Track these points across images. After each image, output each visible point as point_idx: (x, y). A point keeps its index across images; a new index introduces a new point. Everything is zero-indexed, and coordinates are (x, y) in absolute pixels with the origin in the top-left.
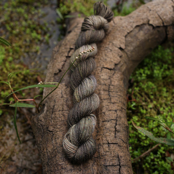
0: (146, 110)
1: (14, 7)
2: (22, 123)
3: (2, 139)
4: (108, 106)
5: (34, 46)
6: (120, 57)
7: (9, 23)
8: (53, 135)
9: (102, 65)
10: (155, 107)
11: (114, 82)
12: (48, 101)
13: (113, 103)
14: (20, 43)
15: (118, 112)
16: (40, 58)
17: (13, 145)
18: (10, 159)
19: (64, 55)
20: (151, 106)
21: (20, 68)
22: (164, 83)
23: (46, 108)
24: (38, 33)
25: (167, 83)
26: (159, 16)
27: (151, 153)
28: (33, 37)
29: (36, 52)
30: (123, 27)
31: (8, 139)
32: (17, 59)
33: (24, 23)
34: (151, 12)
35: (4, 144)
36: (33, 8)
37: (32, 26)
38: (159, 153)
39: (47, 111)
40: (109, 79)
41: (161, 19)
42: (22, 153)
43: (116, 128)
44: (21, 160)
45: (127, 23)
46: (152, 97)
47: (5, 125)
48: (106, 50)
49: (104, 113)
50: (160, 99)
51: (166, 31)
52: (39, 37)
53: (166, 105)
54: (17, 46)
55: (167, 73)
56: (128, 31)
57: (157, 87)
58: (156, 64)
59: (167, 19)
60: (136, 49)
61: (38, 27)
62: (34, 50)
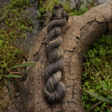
0: (95, 77)
1: (11, 9)
2: (14, 84)
3: (1, 95)
4: (68, 76)
5: (23, 34)
6: (77, 43)
7: (7, 19)
8: (32, 96)
9: (65, 49)
10: (101, 75)
11: (73, 60)
12: (29, 73)
13: (72, 75)
14: (14, 32)
15: (75, 80)
16: (26, 42)
17: (8, 99)
18: (6, 108)
19: (40, 42)
20: (97, 74)
21: (13, 49)
22: (106, 58)
23: (28, 78)
24: (25, 26)
25: (109, 58)
26: (103, 15)
27: (97, 107)
28: (22, 28)
29: (24, 38)
30: (79, 23)
31: (5, 95)
32: (12, 43)
33: (16, 19)
34: (97, 13)
35: (2, 98)
36: (22, 9)
37: (21, 21)
38: (102, 106)
39: (29, 80)
40: (70, 58)
41: (104, 17)
42: (14, 104)
43: (73, 92)
44: (13, 109)
45: (81, 20)
46: (99, 68)
47: (4, 86)
48: (68, 38)
49: (66, 81)
50: (104, 70)
51: (107, 26)
52: (26, 28)
53: (108, 73)
54: (12, 34)
55: (109, 52)
56: (82, 26)
57: (102, 62)
58: (101, 46)
59: (108, 18)
60: (88, 38)
61: (25, 22)
62: (22, 37)
